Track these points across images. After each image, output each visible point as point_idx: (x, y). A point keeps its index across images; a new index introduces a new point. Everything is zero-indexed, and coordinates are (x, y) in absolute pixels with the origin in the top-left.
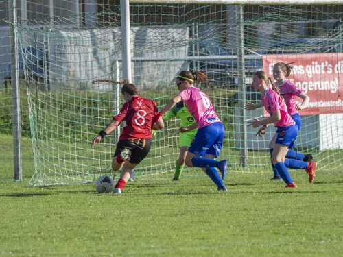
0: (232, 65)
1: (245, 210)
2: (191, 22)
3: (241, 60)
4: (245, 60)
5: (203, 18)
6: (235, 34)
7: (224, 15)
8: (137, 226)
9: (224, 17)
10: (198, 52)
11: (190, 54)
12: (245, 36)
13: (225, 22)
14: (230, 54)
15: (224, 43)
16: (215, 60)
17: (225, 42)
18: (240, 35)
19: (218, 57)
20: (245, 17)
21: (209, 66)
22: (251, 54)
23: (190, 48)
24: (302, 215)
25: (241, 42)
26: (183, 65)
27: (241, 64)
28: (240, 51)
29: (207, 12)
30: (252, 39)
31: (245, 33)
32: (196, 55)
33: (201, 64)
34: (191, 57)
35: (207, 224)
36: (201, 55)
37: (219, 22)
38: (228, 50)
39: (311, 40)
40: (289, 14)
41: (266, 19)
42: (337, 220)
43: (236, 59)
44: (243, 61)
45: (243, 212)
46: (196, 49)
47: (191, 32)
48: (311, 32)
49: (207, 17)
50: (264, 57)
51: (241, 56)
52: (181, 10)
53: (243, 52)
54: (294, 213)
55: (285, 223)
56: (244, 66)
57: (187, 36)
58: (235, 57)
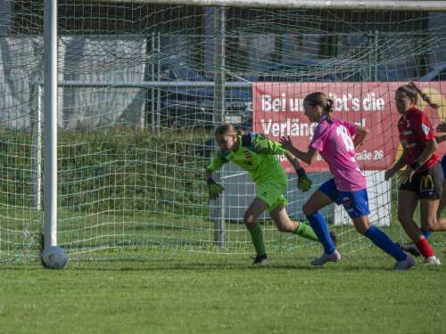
0: (207, 95)
1: (216, 308)
2: (150, 32)
3: (220, 88)
4: (227, 88)
5: (168, 25)
6: (213, 50)
7: (199, 21)
8: (55, 327)
9: (198, 24)
10: (159, 76)
11: (148, 78)
12: (226, 53)
13: (200, 32)
14: (205, 79)
16: (181, 88)
17: (199, 61)
18: (220, 52)
19: (189, 83)
20: (229, 26)
21: (173, 97)
22: (236, 80)
23: (148, 69)
24: (299, 317)
25: (220, 62)
26: (140, 93)
27: (219, 95)
28: (220, 75)
29: (175, 15)
30: (238, 60)
31: (227, 49)
32: (156, 80)
33: (163, 94)
34: (150, 83)
35: (159, 327)
36: (163, 80)
37: (191, 32)
38: (203, 74)
39: (327, 63)
40: (294, 23)
41: (259, 30)
42: (350, 327)
43: (212, 87)
44: (223, 91)
45: (214, 312)
46: (156, 71)
47: (149, 45)
48: (327, 50)
49: (175, 24)
50: (254, 84)
51: (220, 82)
52: (136, 13)
53: (223, 76)
54: (287, 315)
55: (272, 329)
56: (223, 99)
57: (144, 51)
58: (212, 84)
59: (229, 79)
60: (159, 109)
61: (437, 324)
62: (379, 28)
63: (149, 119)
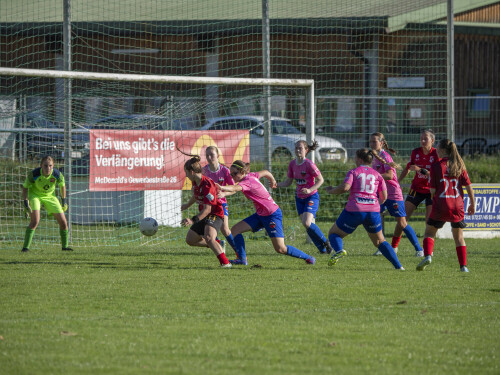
0: (59, 138)
1: (66, 283)
2: (19, 94)
3: (68, 133)
4: (73, 134)
5: (30, 90)
6: (63, 108)
7: (52, 88)
9: (52, 90)
10: (25, 124)
11: (17, 126)
12: (73, 110)
13: (52, 95)
14: (58, 127)
15: (52, 116)
16: (42, 133)
18: (68, 109)
19: (44, 130)
20: (74, 91)
21: (36, 139)
22: (78, 128)
23: (17, 120)
24: (123, 289)
25: (68, 116)
26: (10, 136)
27: (68, 138)
28: (68, 125)
29: (35, 84)
30: (79, 113)
31: (73, 107)
32: (23, 127)
33: (28, 136)
34: (17, 129)
35: (28, 297)
36: (28, 127)
37: (47, 95)
38: (55, 123)
39: (139, 117)
40: (117, 90)
41: (94, 94)
42: (157, 296)
43: (63, 133)
44: (70, 135)
45: (65, 286)
46: (23, 121)
47: (18, 103)
48: (139, 108)
49: (35, 90)
50: (91, 131)
51: (68, 130)
52: (9, 81)
53: (70, 125)
54: (115, 288)
55: (105, 298)
56: (70, 140)
57: (14, 108)
58: (62, 130)
59: (74, 126)
60: (25, 147)
61: (214, 294)
62: (173, 94)
63: (17, 154)
